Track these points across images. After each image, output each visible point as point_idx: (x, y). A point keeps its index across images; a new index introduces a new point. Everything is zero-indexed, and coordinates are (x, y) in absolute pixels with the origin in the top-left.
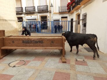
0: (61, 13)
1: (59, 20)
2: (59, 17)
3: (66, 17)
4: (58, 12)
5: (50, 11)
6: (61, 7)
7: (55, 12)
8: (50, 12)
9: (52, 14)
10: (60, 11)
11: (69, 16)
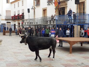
0: (6, 20)
1: (5, 24)
3: (10, 22)
6: (6, 16)
7: (2, 19)
10: (6, 19)
11: (12, 22)
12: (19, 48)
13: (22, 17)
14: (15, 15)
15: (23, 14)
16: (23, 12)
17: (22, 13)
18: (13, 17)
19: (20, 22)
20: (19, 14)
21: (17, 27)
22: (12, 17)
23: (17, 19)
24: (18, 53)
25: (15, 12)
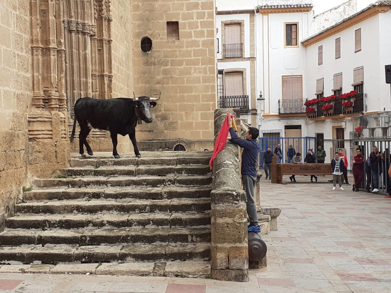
0: (282, 116)
1: (279, 134)
2: (277, 126)
3: (299, 127)
4: (278, 114)
5: (252, 110)
6: (284, 101)
7: (267, 112)
8: (254, 112)
9: (258, 117)
10: (282, 111)
11: (307, 124)
12: (359, 253)
13: (352, 100)
14: (320, 95)
15: (359, 87)
16: (358, 82)
17: (355, 87)
18: (313, 104)
19: (343, 125)
20: (341, 89)
21: (328, 147)
22: (308, 103)
23: (331, 111)
24: (362, 279)
25: (321, 82)
